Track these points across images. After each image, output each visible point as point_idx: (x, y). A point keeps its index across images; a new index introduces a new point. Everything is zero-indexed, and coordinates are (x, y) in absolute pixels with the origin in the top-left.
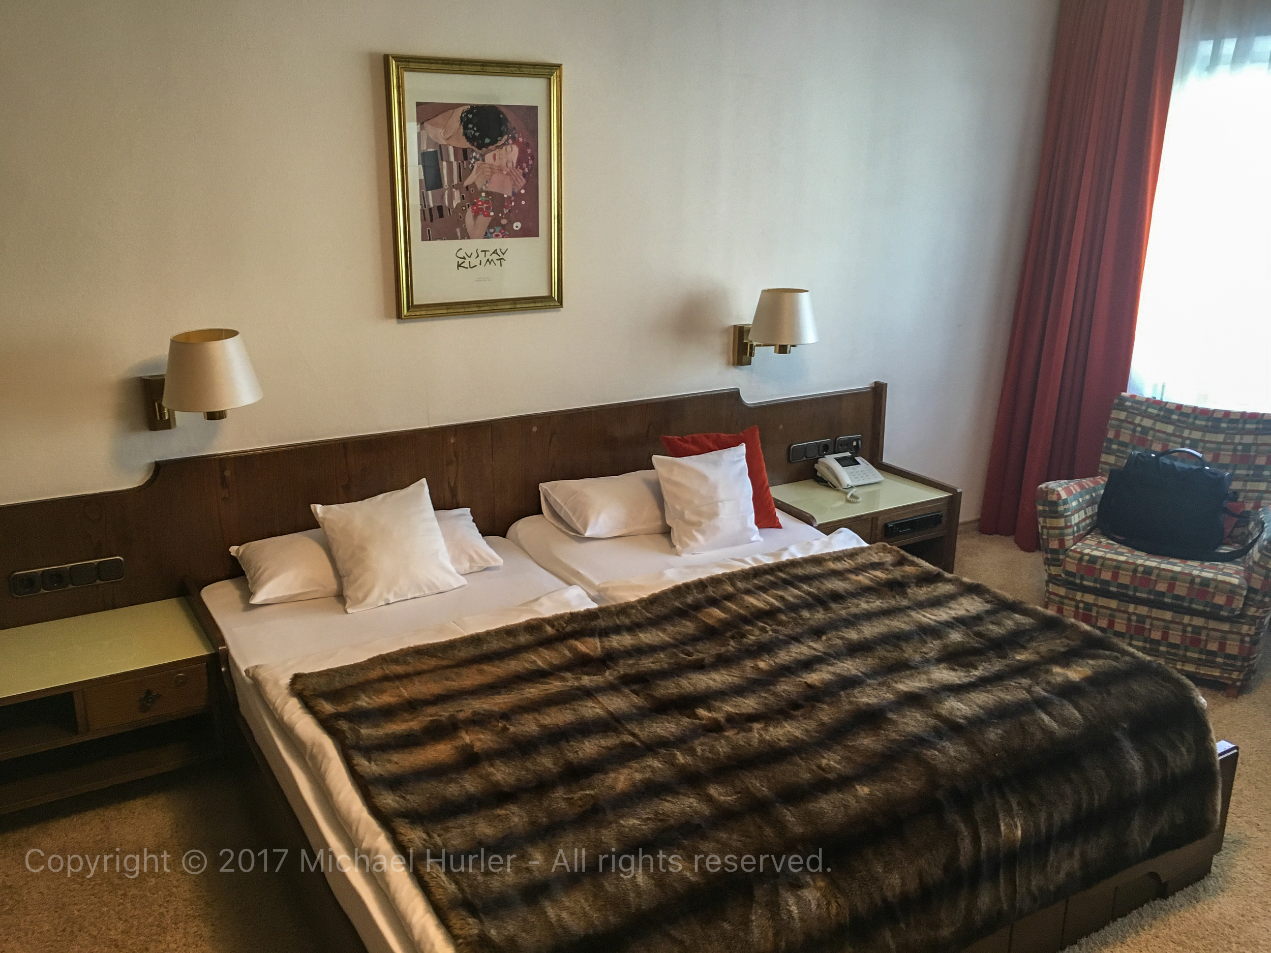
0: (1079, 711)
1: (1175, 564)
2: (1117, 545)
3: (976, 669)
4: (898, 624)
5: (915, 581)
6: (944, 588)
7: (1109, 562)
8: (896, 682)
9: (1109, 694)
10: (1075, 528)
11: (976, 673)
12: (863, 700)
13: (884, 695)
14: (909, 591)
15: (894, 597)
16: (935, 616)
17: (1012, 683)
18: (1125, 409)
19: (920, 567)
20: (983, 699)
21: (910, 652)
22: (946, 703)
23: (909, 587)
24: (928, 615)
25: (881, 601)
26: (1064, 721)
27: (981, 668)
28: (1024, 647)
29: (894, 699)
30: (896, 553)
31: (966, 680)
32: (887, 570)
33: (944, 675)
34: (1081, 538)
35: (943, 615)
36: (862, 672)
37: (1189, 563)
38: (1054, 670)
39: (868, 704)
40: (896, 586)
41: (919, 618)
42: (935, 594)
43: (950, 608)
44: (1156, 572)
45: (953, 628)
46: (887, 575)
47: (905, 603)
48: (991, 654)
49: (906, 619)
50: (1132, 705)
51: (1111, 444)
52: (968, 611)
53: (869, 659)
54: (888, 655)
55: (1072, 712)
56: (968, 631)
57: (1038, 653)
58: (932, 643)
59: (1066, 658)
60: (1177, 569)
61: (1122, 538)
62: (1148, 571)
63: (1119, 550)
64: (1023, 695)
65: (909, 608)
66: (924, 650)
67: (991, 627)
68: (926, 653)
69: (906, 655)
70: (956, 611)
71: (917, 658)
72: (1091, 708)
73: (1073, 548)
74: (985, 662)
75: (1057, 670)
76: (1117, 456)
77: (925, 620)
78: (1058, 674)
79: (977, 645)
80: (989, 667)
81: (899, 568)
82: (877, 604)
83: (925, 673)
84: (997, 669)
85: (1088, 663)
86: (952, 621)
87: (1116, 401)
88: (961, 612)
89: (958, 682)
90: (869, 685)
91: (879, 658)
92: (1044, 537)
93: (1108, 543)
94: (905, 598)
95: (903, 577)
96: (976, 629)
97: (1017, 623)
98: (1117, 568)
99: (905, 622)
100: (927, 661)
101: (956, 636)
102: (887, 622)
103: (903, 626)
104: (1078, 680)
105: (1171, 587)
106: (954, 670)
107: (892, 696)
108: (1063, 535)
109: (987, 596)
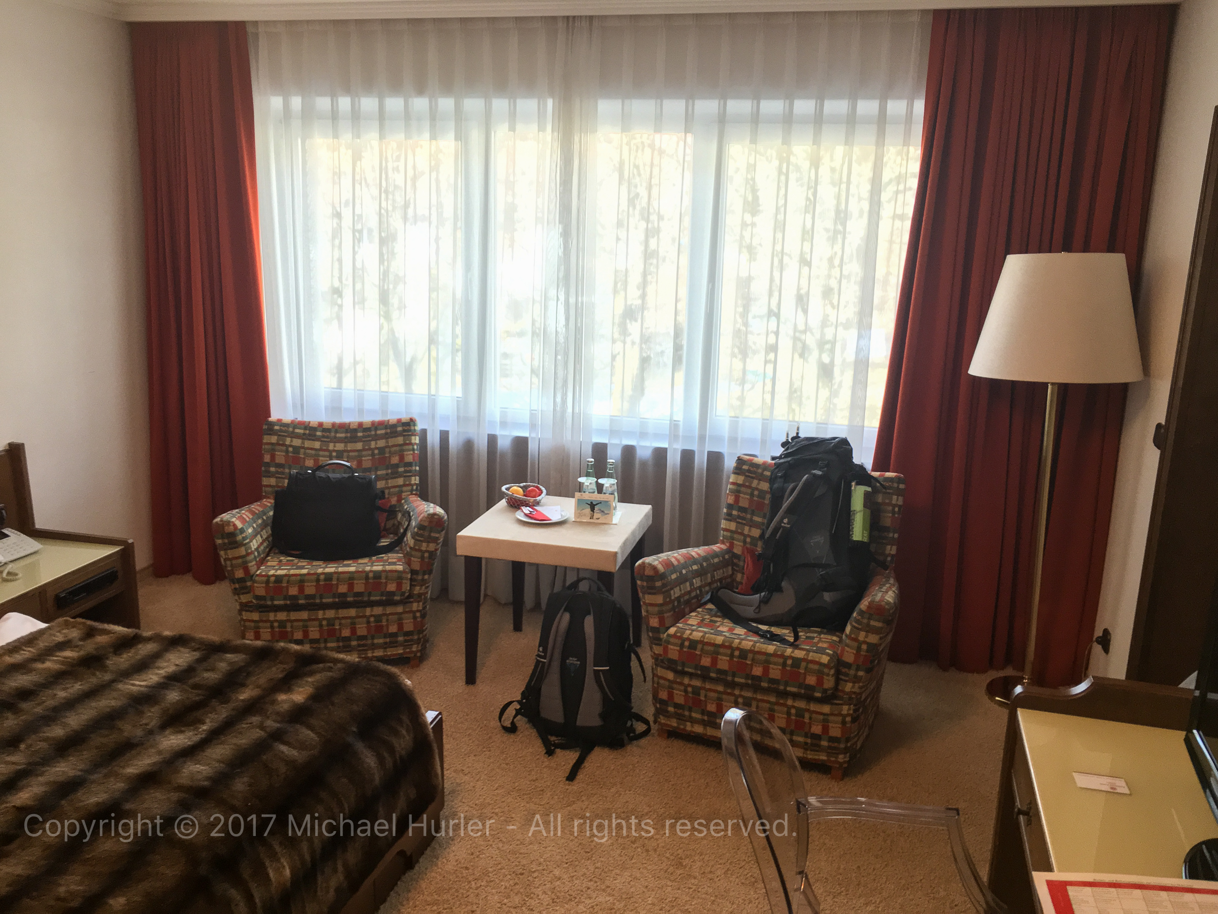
0: (312, 731)
1: (349, 565)
2: (296, 561)
3: (204, 723)
4: (106, 703)
5: (112, 650)
6: (145, 649)
7: (293, 578)
8: (123, 767)
9: (333, 704)
10: (256, 553)
11: (205, 728)
12: (92, 801)
13: (114, 786)
14: (108, 662)
15: (94, 674)
16: (146, 681)
17: (244, 726)
18: (274, 433)
19: (113, 633)
20: (220, 752)
21: (129, 729)
22: (184, 770)
23: (107, 658)
24: (137, 683)
25: (80, 683)
26: (302, 746)
27: (208, 721)
28: (243, 685)
29: (127, 787)
30: (81, 626)
31: (196, 739)
32: (77, 646)
33: (174, 741)
34: (262, 562)
35: (153, 677)
36: (81, 770)
37: (360, 561)
38: (279, 699)
39: (98, 804)
40: (93, 662)
41: (128, 689)
42: (139, 657)
43: (159, 668)
44: (335, 576)
45: (167, 689)
46: (78, 652)
47: (107, 677)
48: (214, 702)
49: (115, 694)
50: (355, 708)
51: (270, 467)
52: (177, 665)
53: (85, 753)
54: (104, 740)
55: (306, 734)
56: (184, 686)
57: (258, 687)
58: (150, 711)
59: (286, 683)
60: (352, 569)
61: (298, 553)
62: (329, 577)
63: (300, 564)
64: (257, 734)
65: (113, 681)
66: (144, 722)
67: (206, 675)
68: (146, 724)
69: (126, 734)
70: (166, 670)
71: (139, 732)
72: (323, 723)
73: (258, 572)
74: (211, 713)
75: (282, 697)
76: (276, 478)
77: (135, 688)
78: (283, 701)
79: (197, 698)
80: (216, 716)
81: (89, 641)
82: (77, 687)
83: (152, 746)
84: (224, 716)
85: (307, 682)
86: (165, 681)
87: (265, 427)
88: (172, 669)
89: (189, 743)
90: (93, 782)
91: (97, 748)
92: (229, 569)
93: (288, 560)
94: (106, 672)
95: (96, 649)
96: (191, 681)
97: (231, 664)
98: (301, 581)
99: (114, 698)
100: (151, 732)
101: (173, 696)
102: (93, 704)
103: (113, 703)
104: (303, 701)
105: (351, 586)
106: (182, 732)
107: (123, 785)
108: (246, 562)
109: (193, 644)
